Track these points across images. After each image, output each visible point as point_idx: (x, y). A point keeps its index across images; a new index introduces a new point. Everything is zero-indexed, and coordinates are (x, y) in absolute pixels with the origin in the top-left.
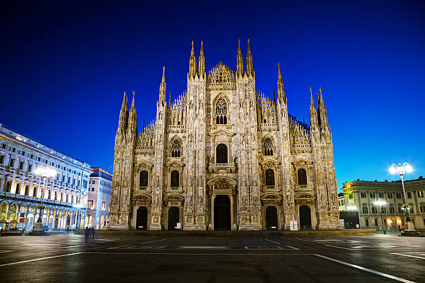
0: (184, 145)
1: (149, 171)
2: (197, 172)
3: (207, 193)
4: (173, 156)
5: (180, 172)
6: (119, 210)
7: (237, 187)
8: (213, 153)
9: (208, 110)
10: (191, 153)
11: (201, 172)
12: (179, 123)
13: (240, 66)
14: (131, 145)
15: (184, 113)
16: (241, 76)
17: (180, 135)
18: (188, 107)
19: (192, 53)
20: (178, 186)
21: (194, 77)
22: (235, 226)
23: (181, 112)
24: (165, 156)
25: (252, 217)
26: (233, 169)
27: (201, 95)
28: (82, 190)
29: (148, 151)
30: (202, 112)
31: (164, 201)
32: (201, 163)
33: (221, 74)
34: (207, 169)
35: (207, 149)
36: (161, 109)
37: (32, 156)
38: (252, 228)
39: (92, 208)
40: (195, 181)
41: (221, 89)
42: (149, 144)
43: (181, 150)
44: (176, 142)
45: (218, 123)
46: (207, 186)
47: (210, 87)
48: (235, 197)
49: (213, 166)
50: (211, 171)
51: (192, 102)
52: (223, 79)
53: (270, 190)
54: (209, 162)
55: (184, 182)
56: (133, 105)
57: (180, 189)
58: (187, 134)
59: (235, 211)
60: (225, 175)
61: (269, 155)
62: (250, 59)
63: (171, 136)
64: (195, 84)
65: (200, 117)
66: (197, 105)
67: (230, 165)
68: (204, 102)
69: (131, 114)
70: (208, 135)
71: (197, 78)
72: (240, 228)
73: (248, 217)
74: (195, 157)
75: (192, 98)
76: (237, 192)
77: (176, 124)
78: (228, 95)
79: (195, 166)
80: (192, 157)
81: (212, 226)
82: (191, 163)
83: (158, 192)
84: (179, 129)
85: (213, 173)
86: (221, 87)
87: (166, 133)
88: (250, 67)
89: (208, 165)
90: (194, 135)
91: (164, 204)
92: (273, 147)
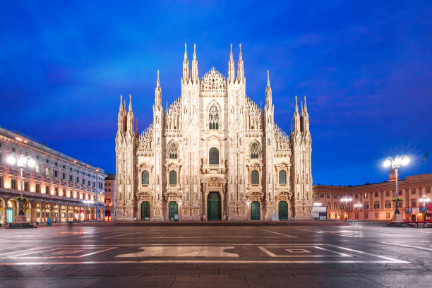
0: (180, 148)
1: (150, 171)
2: (192, 172)
3: (202, 190)
4: (171, 158)
5: (177, 172)
6: (124, 204)
7: (226, 184)
8: (206, 156)
9: (202, 116)
10: (187, 156)
11: (196, 172)
12: (175, 128)
13: (232, 72)
14: (131, 147)
15: (180, 118)
16: (232, 82)
17: (176, 139)
18: (183, 112)
19: (186, 57)
20: (176, 183)
21: (188, 82)
22: (225, 217)
23: (176, 117)
24: (164, 158)
25: (239, 210)
26: (224, 170)
27: (195, 100)
29: (148, 153)
30: (196, 117)
31: (163, 196)
32: (197, 164)
33: (213, 81)
34: (201, 170)
35: (201, 152)
36: (157, 113)
38: (239, 219)
40: (190, 181)
41: (214, 96)
42: (148, 147)
43: (178, 153)
44: (173, 145)
45: (210, 128)
46: (202, 184)
47: (203, 94)
48: (226, 193)
49: (207, 167)
50: (204, 171)
51: (187, 108)
52: (216, 86)
53: (254, 187)
54: (203, 163)
55: (181, 180)
56: (130, 109)
57: (178, 187)
58: (182, 139)
59: (225, 205)
60: (217, 175)
61: (255, 158)
62: (241, 65)
63: (168, 139)
64: (189, 90)
65: (194, 122)
66: (192, 110)
67: (221, 166)
68: (197, 107)
69: (129, 118)
70: (202, 139)
71: (190, 83)
72: (229, 219)
73: (236, 210)
74: (190, 159)
75: (186, 103)
76: (227, 190)
77: (172, 129)
78: (219, 102)
79: (190, 166)
80: (187, 159)
81: (205, 217)
82: (187, 164)
83: (159, 189)
84: (176, 134)
85: (206, 173)
86: (214, 93)
87: (164, 136)
88: (241, 72)
89: (202, 166)
90: (189, 138)
91: (165, 200)
92: (259, 151)
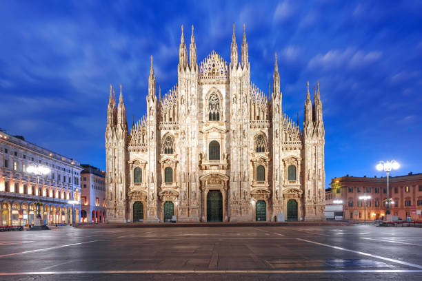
0: (177, 141)
1: (143, 168)
2: (190, 168)
3: (200, 188)
4: (166, 153)
5: (173, 168)
6: (115, 205)
7: (228, 182)
8: (206, 150)
9: (200, 106)
10: (184, 150)
11: (194, 168)
12: (170, 119)
13: (235, 57)
14: (122, 142)
15: (176, 109)
16: (234, 68)
17: (172, 132)
18: (179, 102)
19: (182, 40)
20: (172, 181)
21: (185, 69)
22: (226, 218)
23: (172, 108)
24: (158, 153)
25: (242, 210)
26: (226, 166)
27: (193, 89)
28: (74, 187)
29: (141, 148)
30: (194, 107)
31: (158, 196)
32: (195, 160)
33: (214, 66)
34: (200, 166)
35: (199, 146)
36: (151, 104)
37: (16, 154)
38: (243, 220)
39: (86, 204)
40: (188, 178)
41: (214, 83)
42: (141, 141)
43: (173, 147)
44: (169, 138)
45: (210, 119)
46: (201, 182)
47: (202, 81)
48: (227, 191)
49: (206, 162)
50: (203, 167)
51: (184, 97)
52: (216, 71)
53: (259, 185)
54: (202, 158)
55: (178, 178)
56: (121, 100)
57: (174, 185)
58: (179, 131)
59: (227, 204)
60: (218, 171)
61: (260, 151)
62: (245, 48)
63: (163, 132)
64: (186, 77)
65: (191, 112)
66: (189, 101)
67: (223, 162)
68: (196, 96)
69: (120, 110)
70: (201, 132)
71: (188, 70)
72: (231, 220)
73: (239, 210)
74: (188, 154)
75: (183, 92)
76: (229, 187)
77: (167, 121)
78: (220, 90)
79: (188, 163)
80: (184, 154)
81: (205, 218)
82: (184, 160)
83: (153, 187)
84: (171, 126)
85: (206, 169)
86: (214, 80)
87: (158, 130)
88: (245, 57)
89: (201, 162)
90: (186, 131)
91: (159, 199)
92: (265, 144)
